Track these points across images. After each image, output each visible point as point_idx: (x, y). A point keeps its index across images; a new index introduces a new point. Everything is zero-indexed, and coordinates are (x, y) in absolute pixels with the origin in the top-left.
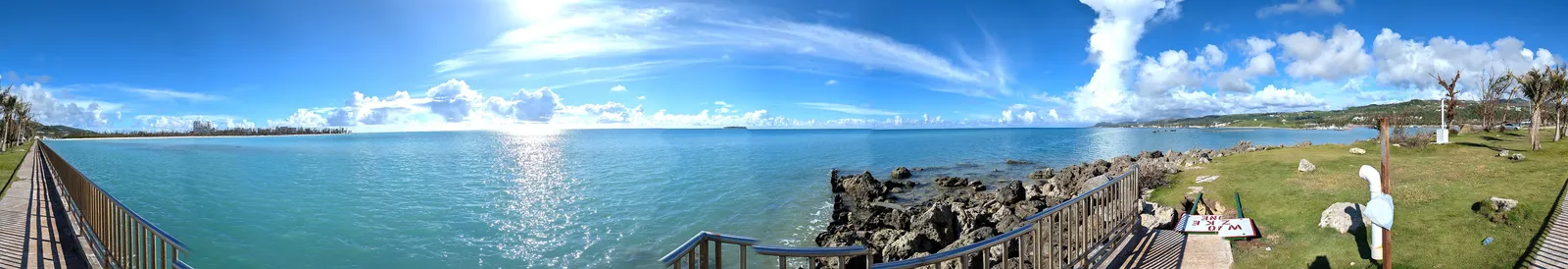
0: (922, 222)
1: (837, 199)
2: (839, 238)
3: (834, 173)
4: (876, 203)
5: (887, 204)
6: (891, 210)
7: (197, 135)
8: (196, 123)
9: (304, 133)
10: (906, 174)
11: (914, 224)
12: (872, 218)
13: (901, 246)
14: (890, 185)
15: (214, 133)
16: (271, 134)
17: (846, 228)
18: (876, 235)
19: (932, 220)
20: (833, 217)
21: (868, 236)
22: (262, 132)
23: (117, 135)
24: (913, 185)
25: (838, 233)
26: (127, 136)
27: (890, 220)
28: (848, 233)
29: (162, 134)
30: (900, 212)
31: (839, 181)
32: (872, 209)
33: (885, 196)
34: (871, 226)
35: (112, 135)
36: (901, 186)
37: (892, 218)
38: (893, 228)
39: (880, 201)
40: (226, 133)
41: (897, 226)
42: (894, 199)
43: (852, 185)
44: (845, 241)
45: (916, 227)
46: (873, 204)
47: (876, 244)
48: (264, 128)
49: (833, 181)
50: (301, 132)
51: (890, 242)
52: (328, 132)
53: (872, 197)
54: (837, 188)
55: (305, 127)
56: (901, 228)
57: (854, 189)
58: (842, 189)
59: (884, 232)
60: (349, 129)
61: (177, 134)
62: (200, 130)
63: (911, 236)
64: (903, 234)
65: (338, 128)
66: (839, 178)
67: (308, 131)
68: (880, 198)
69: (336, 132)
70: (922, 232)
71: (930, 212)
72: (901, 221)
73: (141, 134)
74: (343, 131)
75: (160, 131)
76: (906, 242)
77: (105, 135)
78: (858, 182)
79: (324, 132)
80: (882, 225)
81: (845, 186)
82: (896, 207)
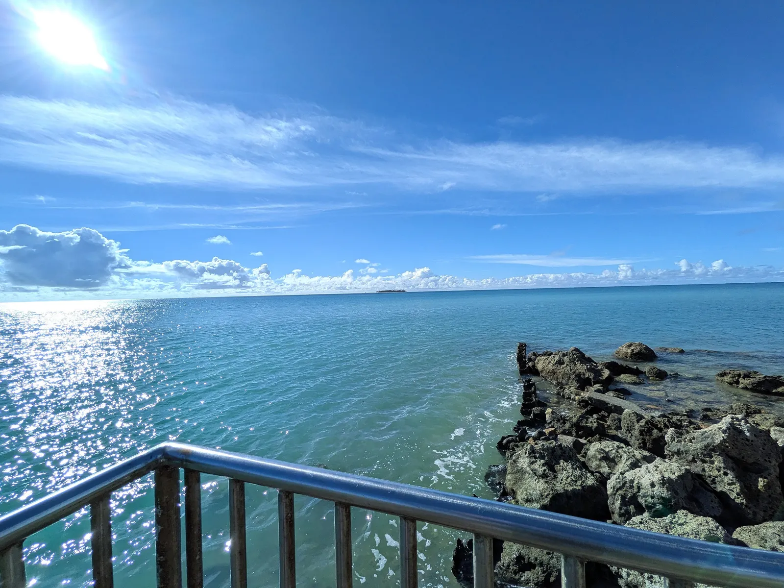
0: (695, 447)
1: (528, 386)
2: (533, 451)
3: (522, 348)
4: (591, 393)
5: (610, 398)
6: (619, 410)
10: (646, 355)
11: (674, 446)
12: (583, 417)
13: (645, 482)
14: (616, 368)
17: (544, 434)
18: (594, 448)
19: (721, 449)
20: (523, 413)
21: (578, 446)
24: (661, 376)
25: (531, 441)
27: (619, 428)
28: (546, 444)
30: (640, 417)
31: (530, 360)
32: (584, 403)
33: (607, 385)
34: (581, 430)
36: (637, 372)
37: (624, 424)
38: (627, 444)
39: (598, 391)
41: (632, 441)
42: (625, 393)
43: (550, 367)
44: (542, 457)
45: (679, 453)
46: (585, 395)
47: (593, 464)
49: (521, 359)
51: (621, 467)
53: (584, 384)
54: (527, 368)
56: (643, 446)
57: (553, 372)
58: (535, 372)
59: (609, 446)
63: (672, 468)
64: (649, 460)
66: (529, 354)
68: (597, 386)
70: (696, 468)
71: (716, 432)
72: (642, 433)
76: (657, 478)
78: (560, 362)
80: (602, 433)
81: (539, 367)
82: (629, 407)
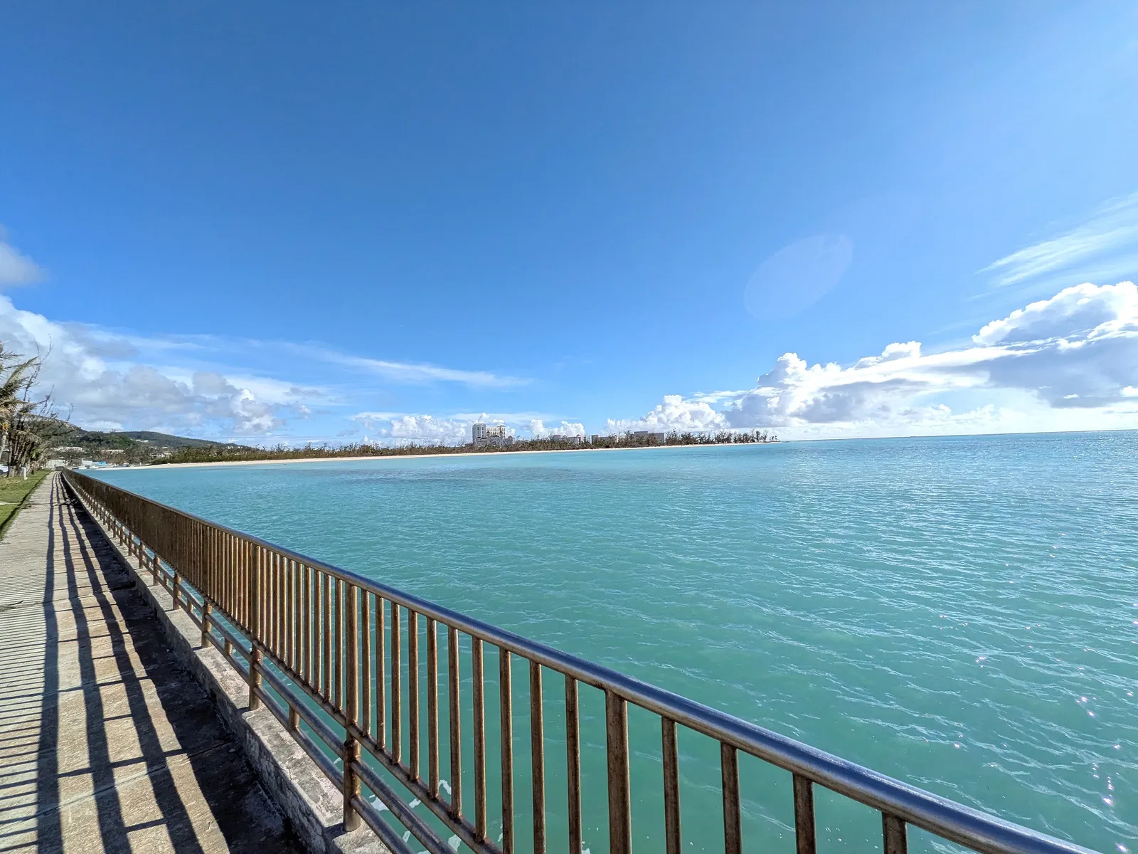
7: (480, 450)
8: (476, 428)
9: (680, 443)
15: (510, 446)
16: (617, 446)
22: (598, 443)
23: (309, 453)
26: (333, 454)
29: (412, 450)
35: (296, 454)
40: (533, 445)
48: (603, 434)
50: (672, 441)
52: (728, 440)
55: (681, 430)
60: (770, 432)
61: (441, 450)
62: (485, 442)
65: (749, 431)
67: (687, 440)
69: (745, 439)
73: (365, 451)
74: (758, 438)
75: (405, 443)
77: (279, 454)
79: (720, 440)
